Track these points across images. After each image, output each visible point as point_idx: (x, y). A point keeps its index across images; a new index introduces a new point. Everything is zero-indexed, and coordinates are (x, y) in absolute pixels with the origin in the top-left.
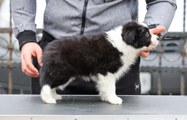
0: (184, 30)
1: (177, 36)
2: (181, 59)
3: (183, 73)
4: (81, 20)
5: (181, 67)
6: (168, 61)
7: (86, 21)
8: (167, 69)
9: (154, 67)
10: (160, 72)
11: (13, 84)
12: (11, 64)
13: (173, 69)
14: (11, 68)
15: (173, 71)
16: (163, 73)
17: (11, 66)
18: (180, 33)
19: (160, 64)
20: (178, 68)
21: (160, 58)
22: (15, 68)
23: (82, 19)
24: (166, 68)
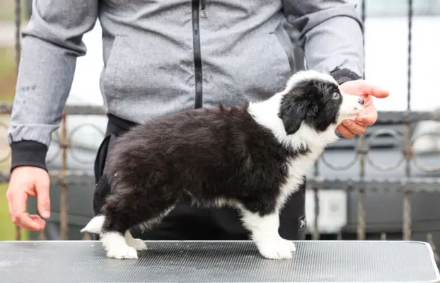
0: (409, 107)
1: (395, 119)
2: (404, 164)
3: (408, 193)
4: (194, 68)
5: (404, 180)
6: (378, 168)
7: (204, 67)
8: (375, 186)
9: (350, 180)
10: (362, 191)
11: (70, 213)
12: (66, 177)
13: (387, 185)
14: (64, 186)
15: (386, 190)
16: (368, 193)
17: (66, 181)
18: (400, 114)
19: (362, 174)
20: (398, 183)
21: (362, 164)
22: (72, 184)
23: (193, 65)
24: (374, 182)
